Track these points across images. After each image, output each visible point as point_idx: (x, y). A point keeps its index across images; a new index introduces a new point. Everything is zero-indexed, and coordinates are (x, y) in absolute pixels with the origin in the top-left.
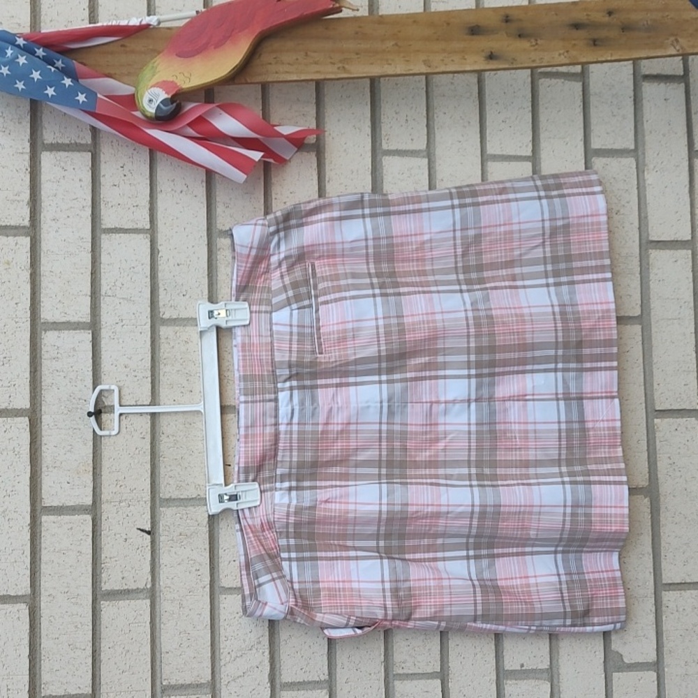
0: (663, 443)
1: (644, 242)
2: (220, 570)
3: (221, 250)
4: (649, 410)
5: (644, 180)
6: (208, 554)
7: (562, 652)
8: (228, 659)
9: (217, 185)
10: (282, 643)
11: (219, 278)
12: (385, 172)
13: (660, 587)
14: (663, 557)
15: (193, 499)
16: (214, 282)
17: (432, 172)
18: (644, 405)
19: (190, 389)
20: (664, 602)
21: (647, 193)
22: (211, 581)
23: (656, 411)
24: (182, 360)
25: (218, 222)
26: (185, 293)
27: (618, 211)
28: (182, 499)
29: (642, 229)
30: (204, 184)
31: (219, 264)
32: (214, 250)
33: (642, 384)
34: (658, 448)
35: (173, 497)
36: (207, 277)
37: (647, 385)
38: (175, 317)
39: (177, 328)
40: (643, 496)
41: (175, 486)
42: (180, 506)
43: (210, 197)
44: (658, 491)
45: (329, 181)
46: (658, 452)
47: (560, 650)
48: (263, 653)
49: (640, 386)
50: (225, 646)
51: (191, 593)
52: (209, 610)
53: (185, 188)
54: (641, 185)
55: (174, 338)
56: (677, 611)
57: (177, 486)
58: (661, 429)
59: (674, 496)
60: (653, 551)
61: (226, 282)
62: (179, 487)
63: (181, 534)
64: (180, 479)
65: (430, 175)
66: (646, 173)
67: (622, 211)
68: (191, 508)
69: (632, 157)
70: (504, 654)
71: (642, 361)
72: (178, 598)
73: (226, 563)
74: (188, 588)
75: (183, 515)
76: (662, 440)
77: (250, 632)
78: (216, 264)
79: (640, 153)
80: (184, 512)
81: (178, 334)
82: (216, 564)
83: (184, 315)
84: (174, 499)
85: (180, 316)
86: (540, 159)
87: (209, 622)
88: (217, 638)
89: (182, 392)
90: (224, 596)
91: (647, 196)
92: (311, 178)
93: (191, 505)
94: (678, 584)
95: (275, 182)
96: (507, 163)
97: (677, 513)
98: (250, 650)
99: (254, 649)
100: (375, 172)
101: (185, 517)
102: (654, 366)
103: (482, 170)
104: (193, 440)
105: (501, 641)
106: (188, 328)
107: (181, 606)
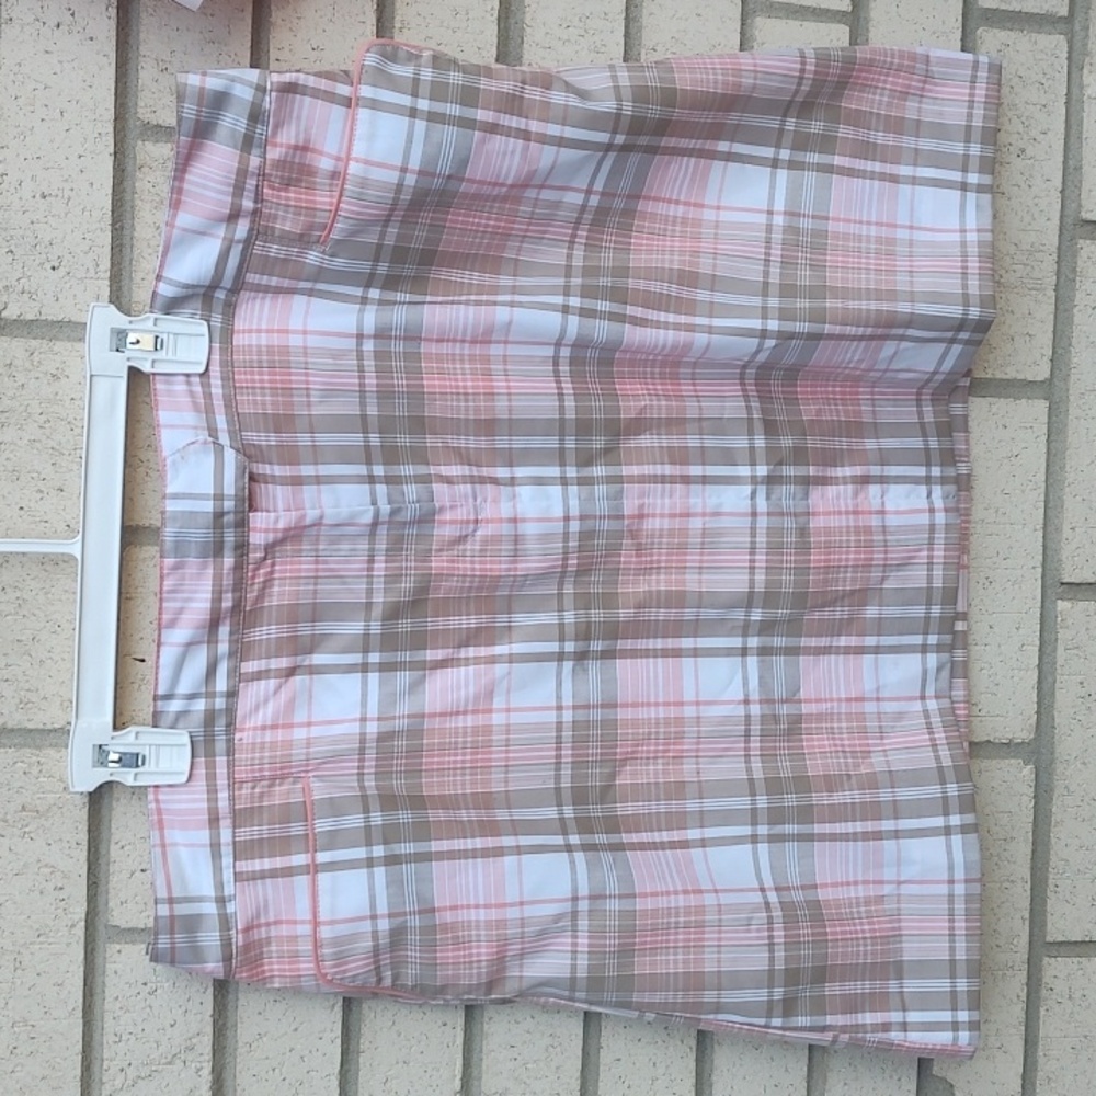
0: (1073, 651)
1: (1069, 221)
2: (111, 891)
3: (145, 169)
4: (1049, 582)
5: (1081, 87)
6: (85, 853)
7: (833, 1078)
8: (118, 1083)
9: (143, 15)
10: (242, 1050)
11: (136, 234)
12: (528, 20)
13: (1041, 947)
14: (1052, 887)
15: (55, 730)
16: (126, 240)
17: (633, 31)
18: (1040, 570)
19: (58, 485)
20: (1044, 980)
21: (1085, 115)
22: (87, 914)
23: (1062, 584)
24: (43, 418)
25: (141, 103)
26: (56, 265)
27: (1023, 151)
28: (31, 731)
29: (1067, 192)
30: (113, 12)
31: (138, 202)
32: (129, 168)
33: (1041, 526)
34: (1060, 661)
35: (10, 725)
36: (110, 227)
37: (1049, 529)
38: (30, 317)
39: (34, 343)
40: (1021, 761)
41: (17, 701)
42: (24, 746)
43: (127, 42)
44: (1052, 753)
45: (401, 30)
46: (1059, 671)
47: (829, 1074)
48: (199, 1070)
49: (1036, 530)
50: (114, 1056)
51: (41, 939)
52: (82, 974)
53: (67, 18)
54: (1074, 97)
55: (28, 365)
56: (1070, 997)
57: (21, 702)
58: (1069, 622)
59: (1084, 763)
60: (1033, 875)
61: (153, 243)
62: (24, 704)
63: (24, 808)
64: (27, 686)
65: (627, 35)
66: (1085, 71)
67: (1029, 152)
68: (51, 752)
69: (1061, 34)
70: (714, 1078)
71: (1044, 479)
72: (11, 948)
73: (125, 875)
74: (36, 926)
75: (30, 765)
76: (1070, 646)
77: (172, 1026)
78: (133, 200)
79: (1077, 27)
80: (34, 758)
81: (36, 358)
82: (102, 875)
83: (53, 313)
84: (12, 730)
85: (43, 318)
86: (867, 20)
87: (81, 1000)
88: (96, 1036)
89: (41, 492)
90: (118, 947)
91: (1085, 121)
92: (361, 18)
93: (51, 746)
94: (1076, 943)
95: (279, 21)
96: (798, 23)
97: (1086, 799)
98: (170, 1063)
99: (179, 1064)
100: (507, 18)
101: (35, 770)
102: (1067, 489)
103: (742, 33)
104: (60, 600)
105: (708, 1052)
106: (58, 346)
107: (18, 965)
